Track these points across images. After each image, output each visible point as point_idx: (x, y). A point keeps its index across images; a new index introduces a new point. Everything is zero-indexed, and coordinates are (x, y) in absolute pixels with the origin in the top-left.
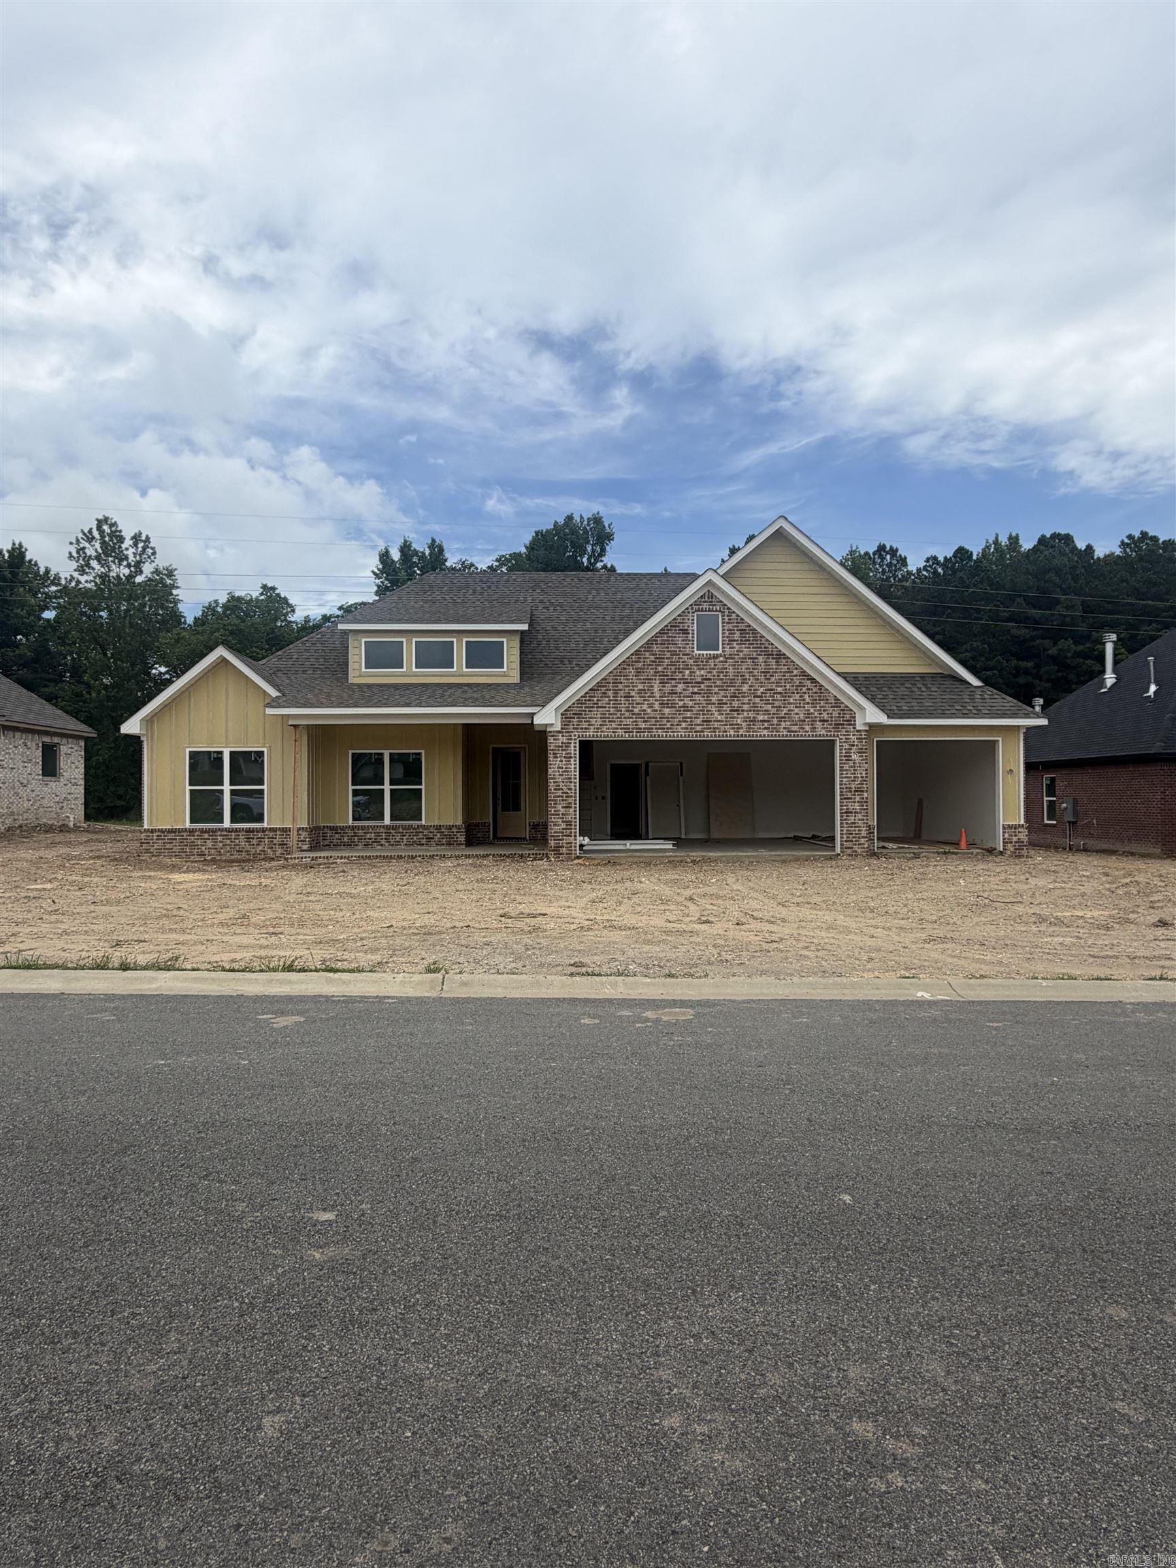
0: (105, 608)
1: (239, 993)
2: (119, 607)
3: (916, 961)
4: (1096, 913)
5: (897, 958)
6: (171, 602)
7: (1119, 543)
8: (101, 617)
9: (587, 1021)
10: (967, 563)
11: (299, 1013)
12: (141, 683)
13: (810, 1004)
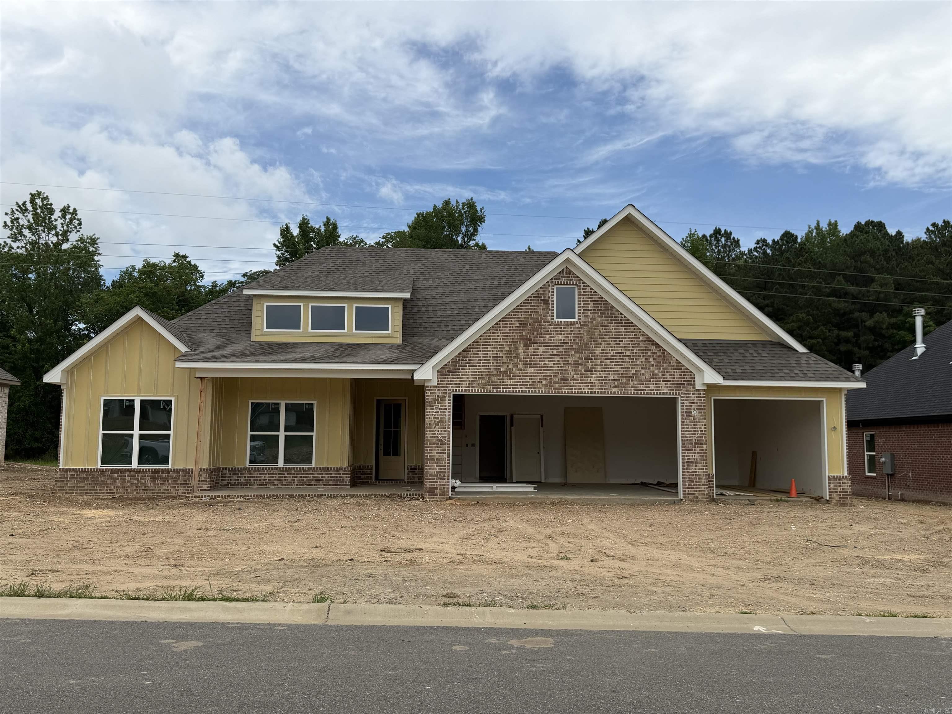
0: (33, 271)
1: (143, 619)
2: (46, 271)
3: (753, 598)
4: (913, 557)
5: (736, 595)
6: (93, 267)
7: (925, 230)
8: (29, 278)
9: (457, 648)
10: (792, 245)
11: (198, 639)
12: (61, 338)
13: (658, 635)
